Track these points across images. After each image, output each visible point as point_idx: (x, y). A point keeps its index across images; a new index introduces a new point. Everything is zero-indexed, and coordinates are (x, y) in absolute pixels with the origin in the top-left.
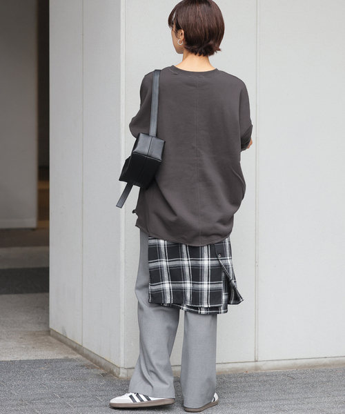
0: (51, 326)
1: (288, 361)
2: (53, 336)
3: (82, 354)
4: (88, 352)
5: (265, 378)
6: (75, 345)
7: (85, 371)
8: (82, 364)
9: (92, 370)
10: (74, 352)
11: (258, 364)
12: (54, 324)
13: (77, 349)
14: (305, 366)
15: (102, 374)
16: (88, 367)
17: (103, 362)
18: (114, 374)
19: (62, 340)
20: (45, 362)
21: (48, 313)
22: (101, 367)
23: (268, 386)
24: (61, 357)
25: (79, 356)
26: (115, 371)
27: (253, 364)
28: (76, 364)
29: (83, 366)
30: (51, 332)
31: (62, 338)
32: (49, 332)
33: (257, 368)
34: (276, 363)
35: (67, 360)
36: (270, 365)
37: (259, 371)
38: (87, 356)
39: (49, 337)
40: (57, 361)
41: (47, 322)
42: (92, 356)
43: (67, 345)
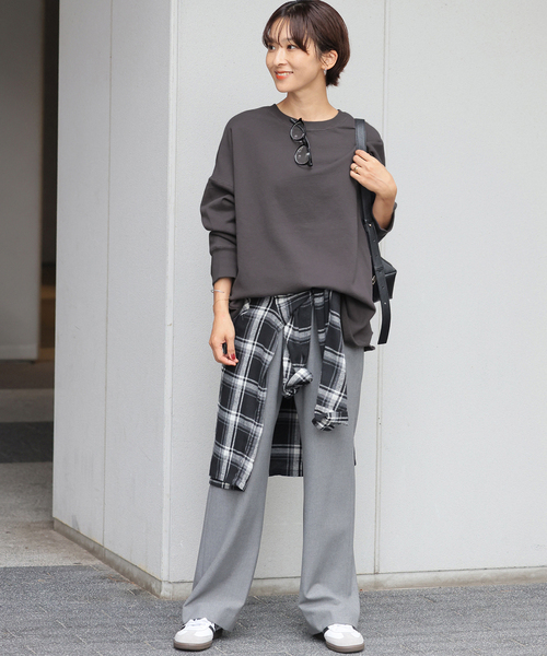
0: (55, 514)
1: (427, 574)
2: (57, 530)
3: (103, 559)
4: (112, 557)
5: (390, 600)
6: (91, 545)
7: (106, 586)
8: (103, 574)
9: (118, 585)
10: (90, 555)
11: (379, 577)
12: (60, 512)
13: (95, 550)
14: (453, 582)
15: (135, 591)
16: (112, 579)
17: (135, 573)
18: (152, 592)
19: (72, 537)
20: (45, 570)
21: (51, 493)
22: (132, 580)
23: (393, 612)
24: (70, 563)
25: (97, 562)
26: (153, 586)
27: (372, 578)
28: (93, 574)
29: (104, 578)
30: (55, 524)
31: (72, 533)
32: (52, 523)
33: (377, 585)
34: (407, 576)
35: (78, 567)
36: (399, 579)
37: (381, 589)
38: (110, 563)
39: (52, 531)
40: (63, 569)
41: (49, 509)
42: (118, 562)
43: (79, 544)
